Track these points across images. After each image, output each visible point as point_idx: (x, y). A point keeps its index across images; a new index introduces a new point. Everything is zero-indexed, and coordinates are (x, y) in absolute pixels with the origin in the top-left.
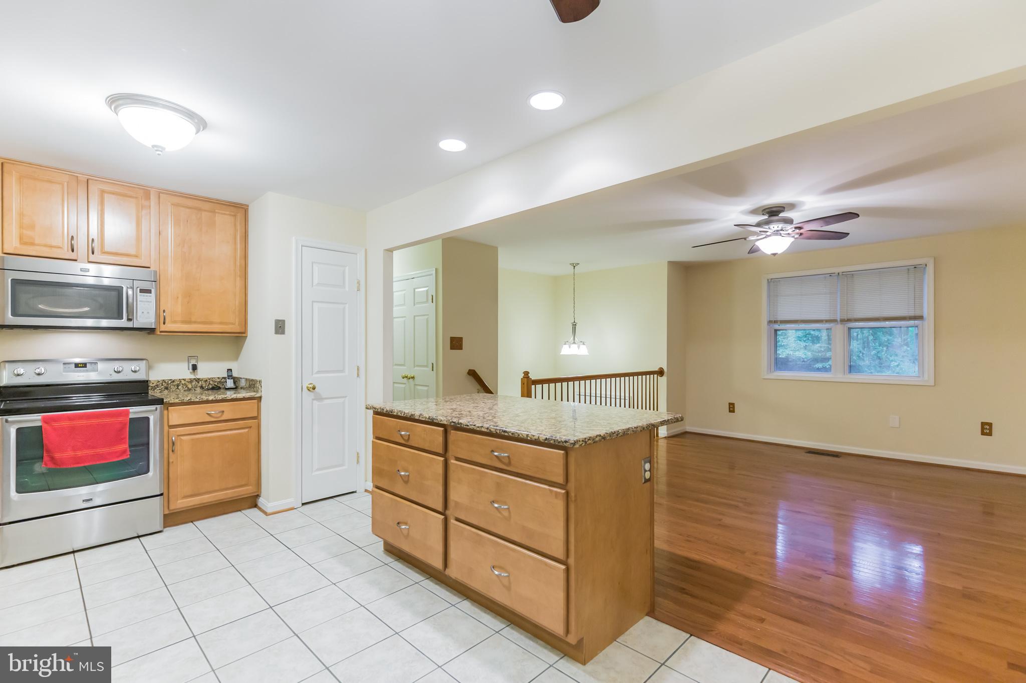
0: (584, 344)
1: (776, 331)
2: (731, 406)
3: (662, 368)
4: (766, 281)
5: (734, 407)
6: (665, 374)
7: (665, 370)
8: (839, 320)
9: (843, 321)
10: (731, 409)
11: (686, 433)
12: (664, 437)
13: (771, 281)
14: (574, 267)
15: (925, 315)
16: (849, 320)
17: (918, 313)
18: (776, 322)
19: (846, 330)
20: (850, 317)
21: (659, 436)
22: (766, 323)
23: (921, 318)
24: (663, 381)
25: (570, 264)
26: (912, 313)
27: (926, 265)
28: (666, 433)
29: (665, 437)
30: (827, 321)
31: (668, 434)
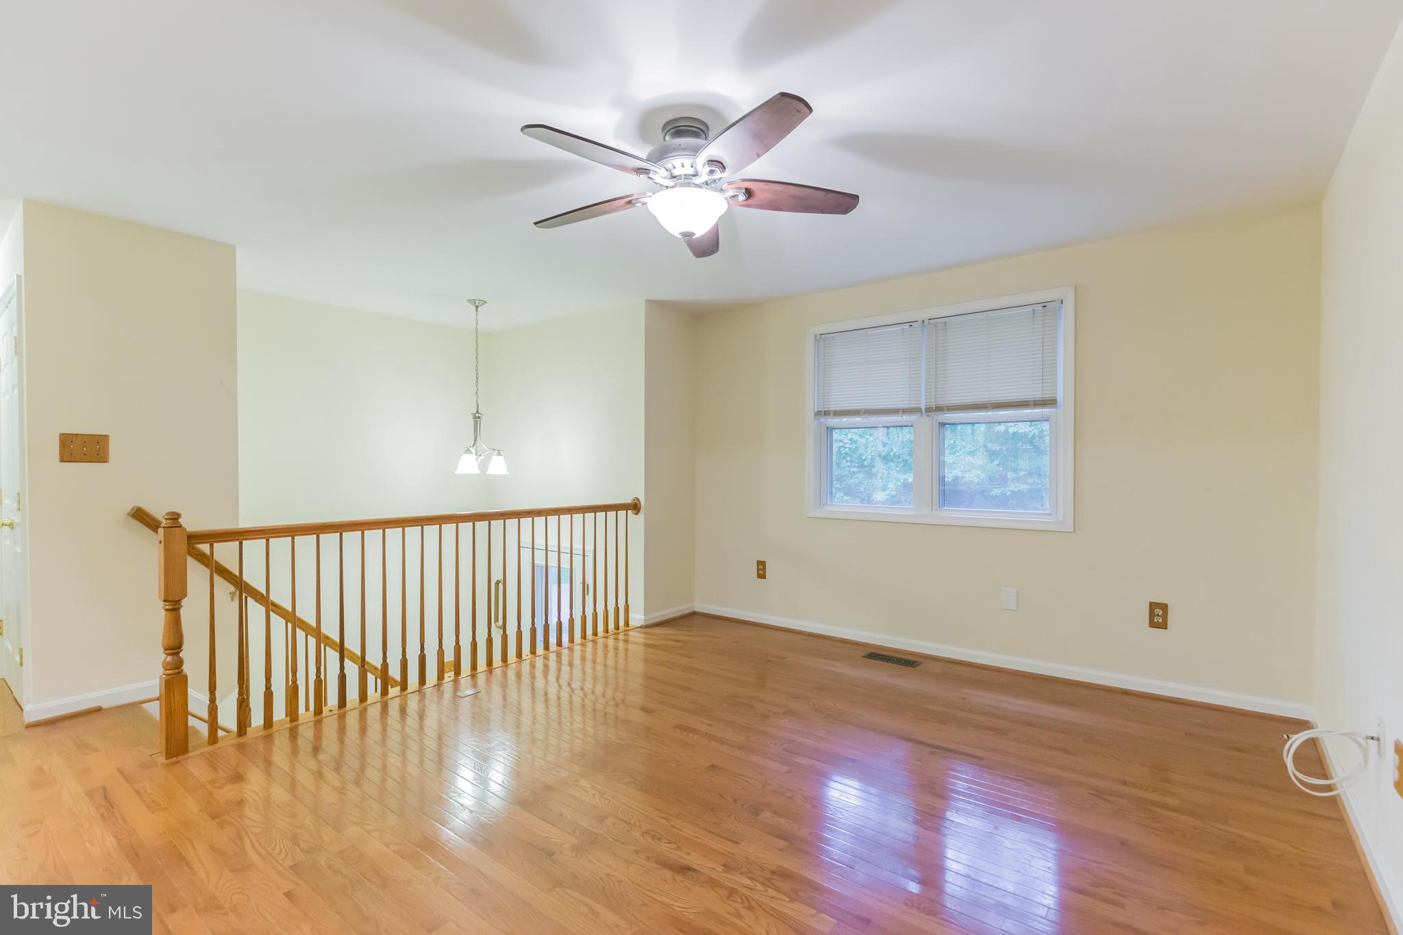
0: (499, 454)
1: (830, 430)
2: (761, 567)
3: (638, 499)
4: (813, 336)
5: (764, 569)
6: (642, 510)
7: (643, 503)
8: (923, 409)
9: (929, 410)
10: (761, 572)
11: (694, 614)
12: (639, 625)
13: (820, 338)
14: (477, 307)
15: (1060, 399)
16: (939, 409)
17: (1047, 395)
18: (826, 413)
19: (936, 426)
20: (942, 402)
21: (631, 623)
22: (812, 415)
23: (1051, 402)
24: (637, 522)
25: (468, 301)
26: (1038, 394)
27: (1062, 302)
28: (643, 617)
29: (640, 627)
30: (905, 411)
31: (645, 620)
